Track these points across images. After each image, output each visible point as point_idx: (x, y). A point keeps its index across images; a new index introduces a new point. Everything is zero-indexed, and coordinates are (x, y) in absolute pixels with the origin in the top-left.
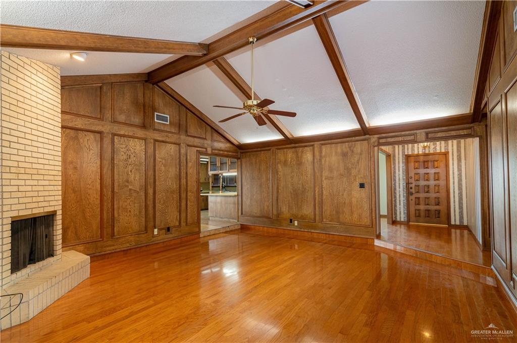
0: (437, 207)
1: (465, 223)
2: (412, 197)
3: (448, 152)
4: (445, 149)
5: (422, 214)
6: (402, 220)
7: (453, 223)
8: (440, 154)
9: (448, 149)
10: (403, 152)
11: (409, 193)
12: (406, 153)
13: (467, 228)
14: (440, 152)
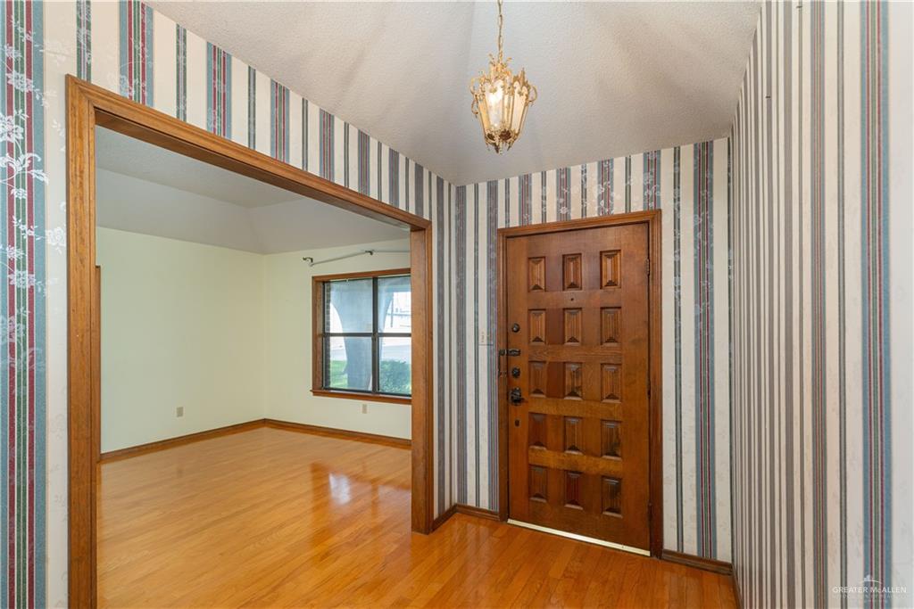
0: (608, 464)
1: (723, 553)
2: (520, 413)
3: (657, 213)
4: (647, 198)
5: (556, 487)
6: (485, 504)
7: (670, 542)
8: (628, 221)
9: (656, 199)
10: (492, 219)
11: (509, 396)
12: (501, 225)
13: (726, 572)
14: (628, 215)
